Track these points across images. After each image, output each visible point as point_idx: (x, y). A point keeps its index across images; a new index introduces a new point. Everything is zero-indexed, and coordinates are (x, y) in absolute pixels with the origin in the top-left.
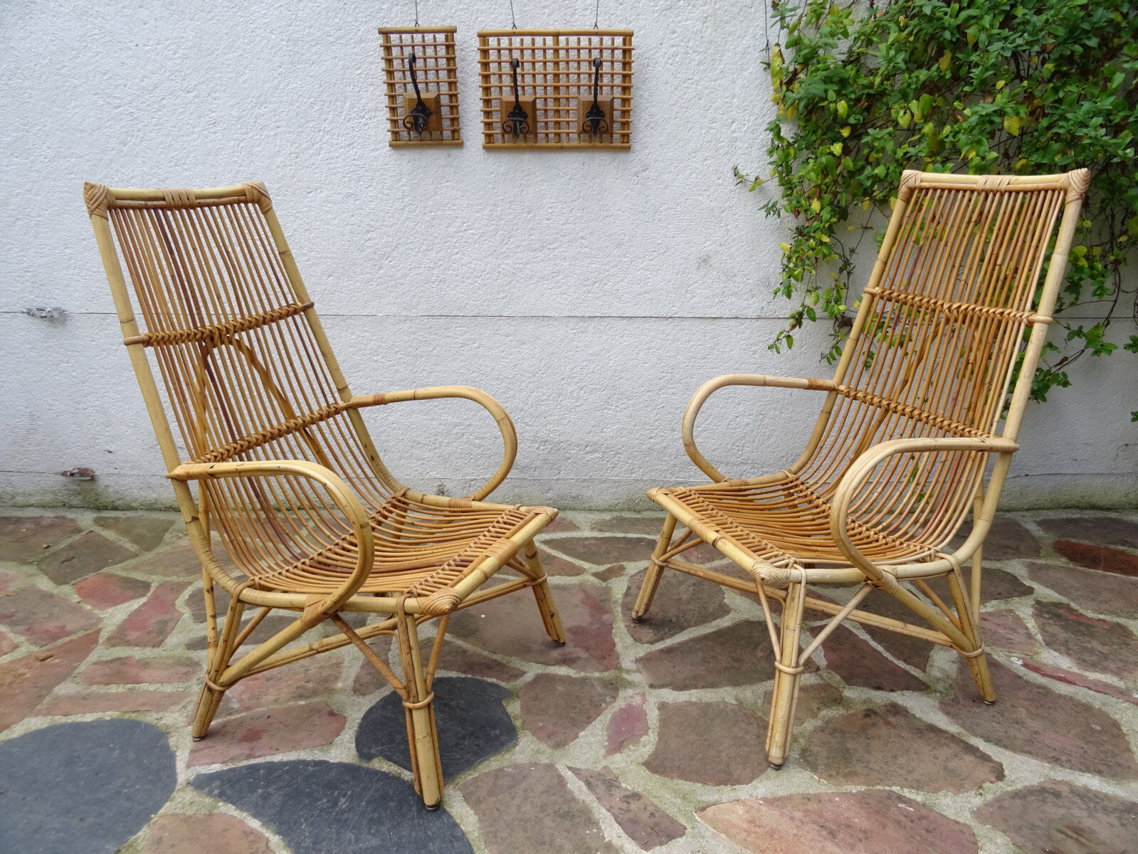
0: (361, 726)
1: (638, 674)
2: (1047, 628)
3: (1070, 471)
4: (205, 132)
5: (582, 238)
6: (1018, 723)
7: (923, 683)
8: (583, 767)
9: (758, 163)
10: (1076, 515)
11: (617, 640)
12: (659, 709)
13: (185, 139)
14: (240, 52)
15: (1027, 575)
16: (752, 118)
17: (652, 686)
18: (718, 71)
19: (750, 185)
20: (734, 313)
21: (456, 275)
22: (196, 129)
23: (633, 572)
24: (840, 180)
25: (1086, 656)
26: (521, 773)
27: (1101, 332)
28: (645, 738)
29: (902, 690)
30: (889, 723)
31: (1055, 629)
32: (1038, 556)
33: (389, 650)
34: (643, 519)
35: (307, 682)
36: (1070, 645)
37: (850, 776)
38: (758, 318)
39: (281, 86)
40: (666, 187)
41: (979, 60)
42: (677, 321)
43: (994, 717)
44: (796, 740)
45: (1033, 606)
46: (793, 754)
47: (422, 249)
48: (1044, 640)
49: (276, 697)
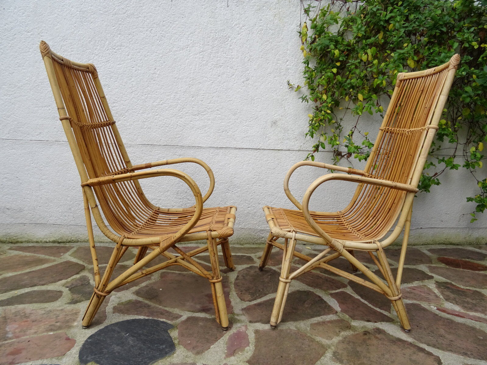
0: (84, 345)
1: (243, 316)
2: (444, 293)
3: (440, 226)
4: (35, 52)
5: (217, 110)
6: (441, 336)
7: (391, 318)
8: (212, 364)
10: (444, 247)
11: (231, 300)
12: (255, 333)
13: (24, 54)
14: (56, 15)
15: (428, 271)
16: (296, 60)
17: (250, 322)
18: (281, 38)
19: (295, 89)
20: (288, 148)
21: (156, 125)
23: (240, 269)
24: (335, 86)
25: (466, 305)
27: (452, 160)
28: (247, 348)
29: (381, 321)
30: (377, 338)
31: (448, 293)
32: (432, 263)
33: (107, 306)
34: (244, 248)
35: (57, 322)
36: (457, 300)
38: (299, 151)
39: (75, 32)
40: (257, 89)
41: (396, 34)
42: (262, 151)
43: (429, 333)
44: (329, 348)
45: (435, 283)
46: (329, 354)
47: (140, 113)
48: (444, 298)
49: (36, 331)
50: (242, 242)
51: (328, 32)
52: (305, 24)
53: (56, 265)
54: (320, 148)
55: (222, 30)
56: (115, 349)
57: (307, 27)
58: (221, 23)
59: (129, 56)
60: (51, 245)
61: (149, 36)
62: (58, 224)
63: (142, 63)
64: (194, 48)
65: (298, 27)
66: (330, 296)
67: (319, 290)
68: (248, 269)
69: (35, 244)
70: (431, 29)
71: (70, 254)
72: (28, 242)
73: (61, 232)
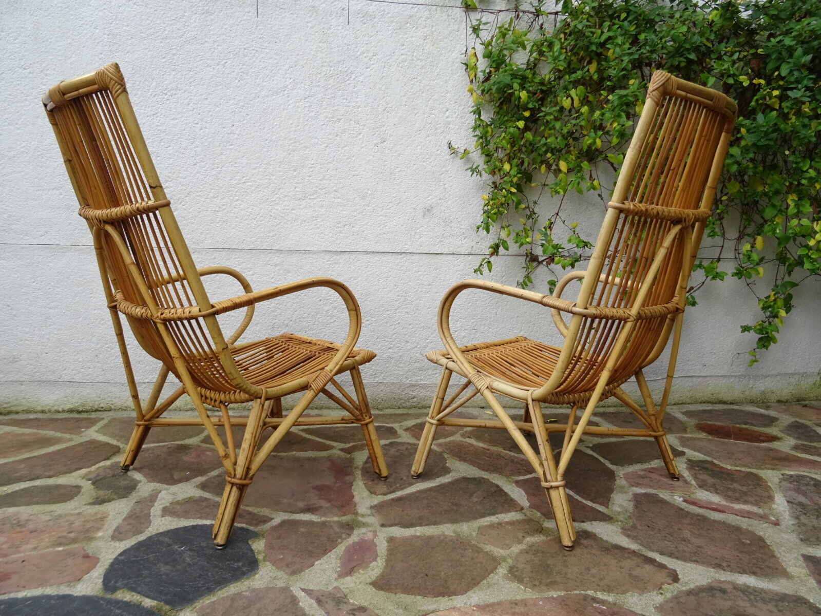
0: (112, 565)
1: (371, 517)
2: (698, 476)
3: (701, 374)
4: (36, 100)
5: (335, 191)
6: (685, 541)
7: (607, 516)
8: (316, 588)
9: (466, 140)
10: (709, 407)
11: (355, 493)
12: (388, 542)
13: (19, 104)
14: (69, 41)
15: (678, 444)
16: (461, 108)
17: (383, 525)
18: (436, 74)
19: (460, 155)
20: (451, 250)
21: (236, 217)
22: (28, 98)
24: (524, 149)
25: (730, 494)
26: (258, 595)
27: (715, 265)
28: (374, 563)
29: (591, 521)
30: (581, 544)
31: (704, 477)
32: (686, 433)
33: (153, 506)
34: (384, 415)
35: (69, 533)
36: (718, 487)
37: (551, 585)
38: (469, 254)
40: (399, 155)
41: (616, 65)
42: (408, 256)
43: (666, 537)
44: (505, 560)
45: (686, 463)
46: (502, 570)
47: (209, 196)
48: (698, 485)
49: (36, 546)
50: (380, 406)
51: (511, 62)
52: (473, 51)
53: (73, 447)
54: (501, 250)
55: (339, 62)
56: (162, 569)
57: (476, 56)
58: (338, 50)
59: (191, 105)
60: (66, 415)
61: (221, 72)
62: (77, 381)
63: (211, 116)
64: (295, 91)
65: (464, 56)
66: (514, 485)
67: (497, 475)
68: (387, 447)
69: (40, 416)
70: (671, 55)
71: (97, 429)
72: (28, 412)
73: (83, 395)
